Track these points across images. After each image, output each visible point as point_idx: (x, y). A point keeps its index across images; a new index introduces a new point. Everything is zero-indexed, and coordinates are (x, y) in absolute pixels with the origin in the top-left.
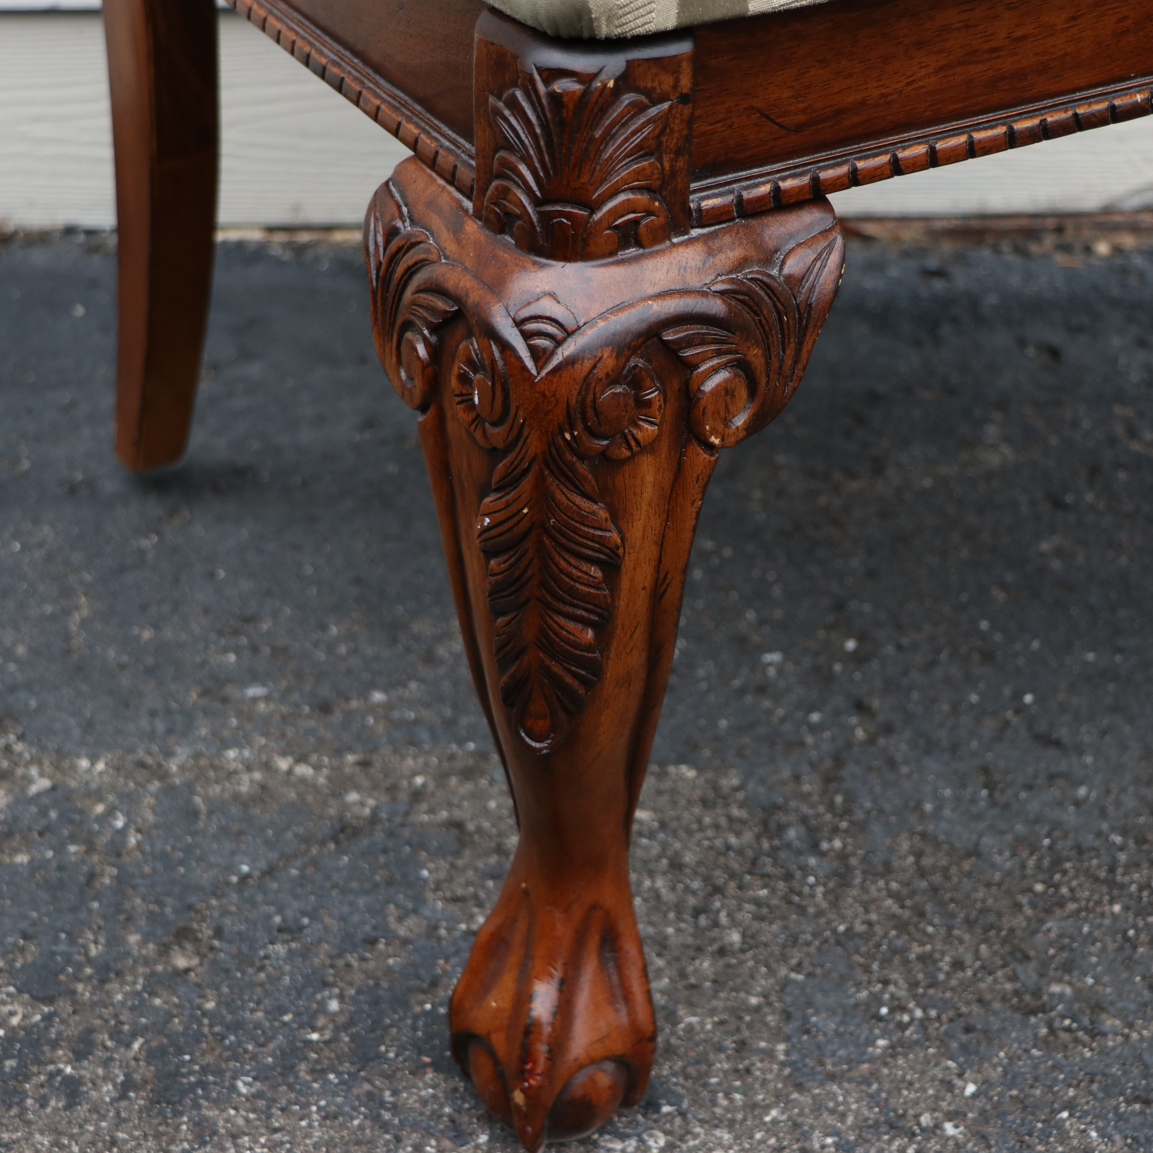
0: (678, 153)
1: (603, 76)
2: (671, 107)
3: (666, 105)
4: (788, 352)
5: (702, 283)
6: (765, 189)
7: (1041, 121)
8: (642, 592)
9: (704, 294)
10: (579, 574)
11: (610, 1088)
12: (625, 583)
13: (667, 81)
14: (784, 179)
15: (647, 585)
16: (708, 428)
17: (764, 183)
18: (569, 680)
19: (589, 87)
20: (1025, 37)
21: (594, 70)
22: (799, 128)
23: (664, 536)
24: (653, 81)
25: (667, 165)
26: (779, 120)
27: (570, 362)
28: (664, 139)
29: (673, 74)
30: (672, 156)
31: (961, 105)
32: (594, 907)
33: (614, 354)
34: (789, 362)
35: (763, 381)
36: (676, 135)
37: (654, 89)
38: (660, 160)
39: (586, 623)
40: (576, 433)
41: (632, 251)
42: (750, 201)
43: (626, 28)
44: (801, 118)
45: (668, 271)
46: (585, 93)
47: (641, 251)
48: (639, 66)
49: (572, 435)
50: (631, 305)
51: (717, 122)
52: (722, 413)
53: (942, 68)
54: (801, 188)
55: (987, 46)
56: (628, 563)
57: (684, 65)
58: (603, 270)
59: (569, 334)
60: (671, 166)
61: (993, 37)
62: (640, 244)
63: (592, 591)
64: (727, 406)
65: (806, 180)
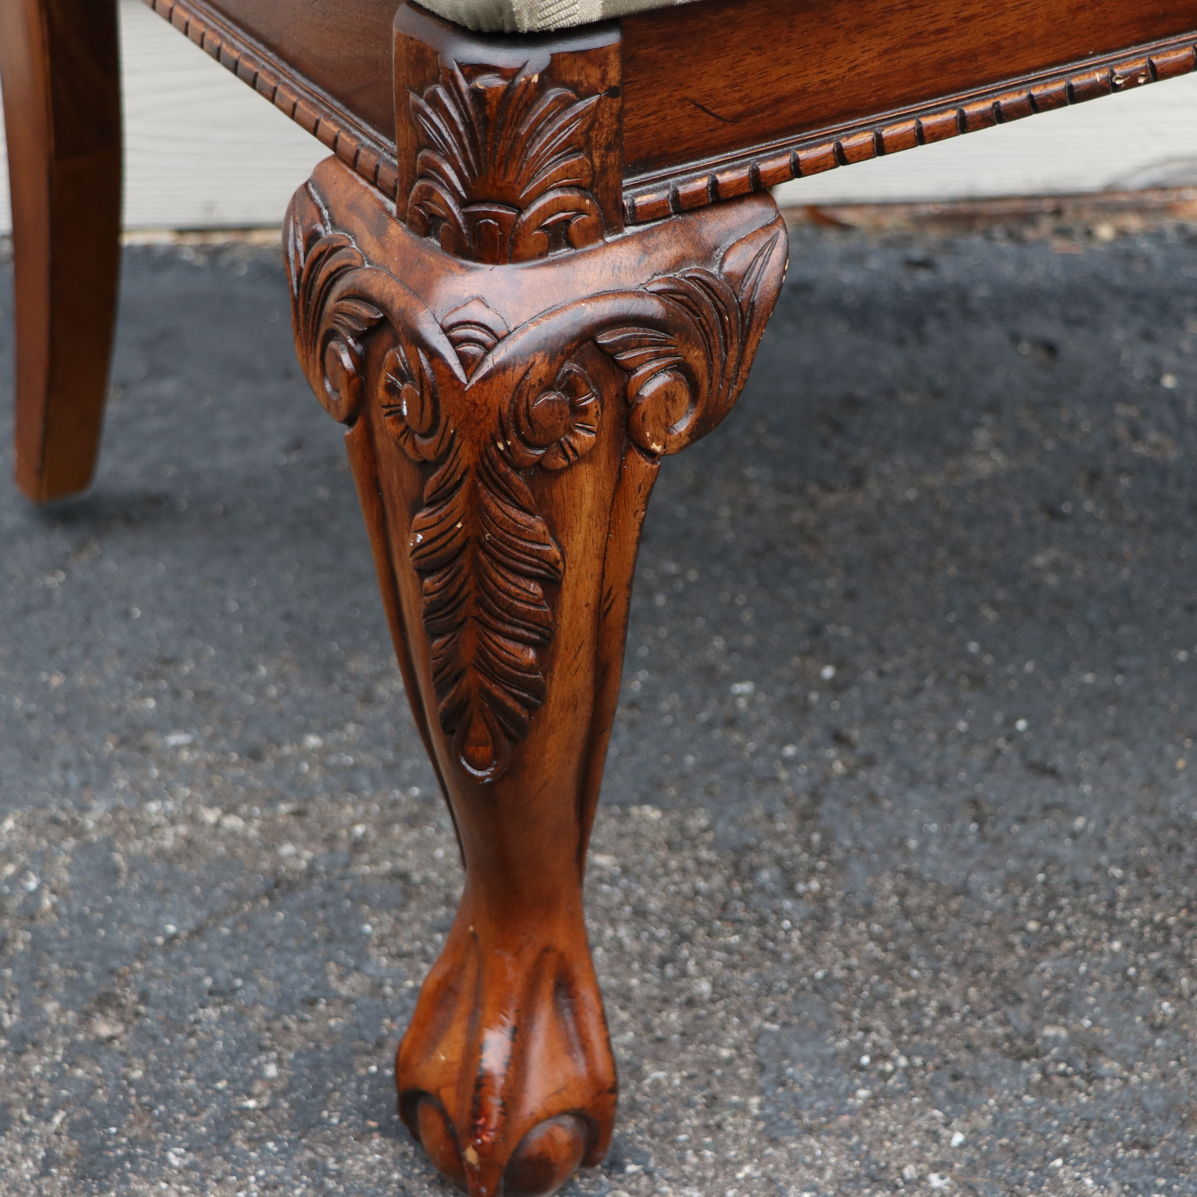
0: (609, 148)
1: (526, 71)
2: (599, 101)
3: (594, 99)
4: (730, 353)
5: (638, 283)
6: (702, 183)
7: (994, 104)
8: (586, 609)
9: (640, 295)
10: (518, 591)
11: (569, 1144)
12: (567, 600)
13: (594, 74)
14: (722, 172)
15: (590, 601)
16: (648, 434)
17: (701, 177)
18: (511, 703)
19: (512, 83)
20: (973, 17)
21: (518, 65)
22: (736, 119)
23: (606, 549)
24: (579, 74)
25: (597, 161)
26: (715, 111)
27: (501, 369)
28: (593, 134)
29: (600, 66)
30: (602, 152)
31: (908, 89)
32: (547, 949)
33: (547, 360)
34: (732, 364)
35: (705, 384)
36: (605, 130)
37: (581, 83)
38: (590, 155)
39: (527, 643)
40: (509, 443)
41: (564, 252)
42: (687, 196)
43: (549, 21)
44: (739, 108)
45: (601, 272)
46: (508, 89)
47: (573, 251)
48: (564, 59)
49: (506, 445)
50: (563, 308)
51: (649, 115)
52: (663, 419)
53: (886, 52)
54: (740, 182)
55: (932, 27)
56: (569, 579)
57: (612, 57)
58: (533, 272)
59: (499, 339)
60: (602, 162)
61: (939, 18)
62: (571, 244)
63: (532, 608)
64: (667, 411)
65: (745, 172)
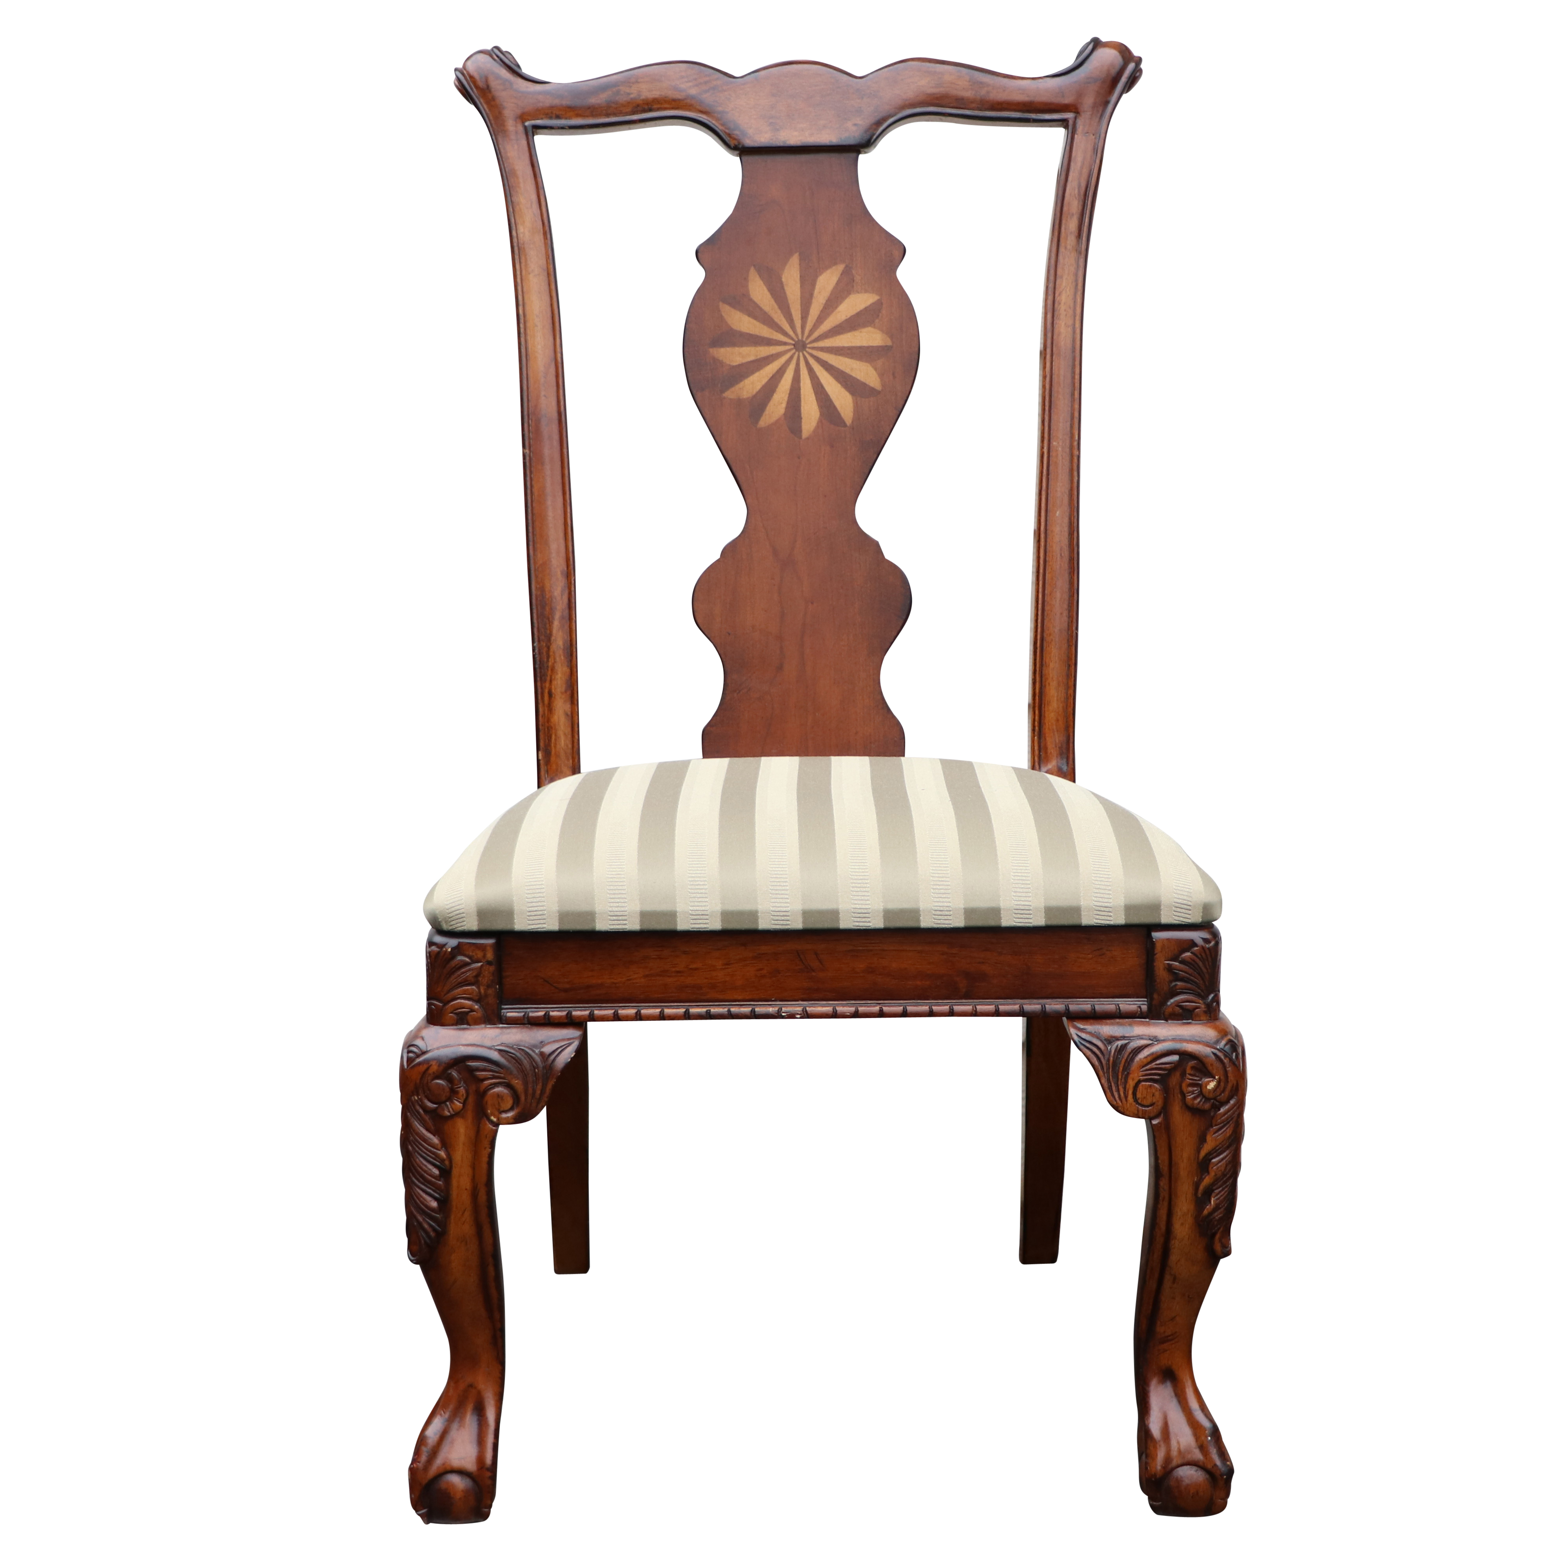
0: (488, 986)
1: (447, 946)
2: (482, 966)
3: (480, 964)
4: (538, 1087)
5: (492, 1045)
6: (541, 1014)
7: (707, 1010)
8: (466, 1191)
9: (490, 1048)
10: (426, 1169)
12: (454, 1183)
13: (480, 954)
14: (553, 1011)
15: (468, 1188)
16: (489, 1111)
17: (542, 1011)
18: (426, 1226)
19: (441, 950)
20: (696, 969)
21: (444, 943)
22: (566, 991)
23: (474, 1164)
24: (472, 952)
25: (482, 991)
26: (554, 985)
27: (419, 1064)
28: (480, 979)
29: (483, 951)
30: (485, 987)
31: (663, 995)
32: (471, 1386)
33: (438, 1065)
34: (538, 1092)
35: (523, 1098)
36: (486, 978)
37: (473, 956)
38: (478, 988)
39: (435, 1199)
40: (420, 1097)
41: (465, 1026)
42: (533, 1017)
43: (454, 927)
44: (567, 986)
45: (475, 1037)
46: (438, 953)
47: (469, 1027)
48: (465, 945)
49: (418, 1098)
50: (452, 1046)
51: (520, 980)
52: (497, 1106)
53: (647, 976)
54: (561, 1017)
55: (674, 970)
56: (455, 1172)
57: (488, 948)
58: (446, 1030)
59: (424, 1053)
60: (485, 992)
61: (677, 966)
62: (468, 1024)
63: (433, 1180)
64: (499, 1103)
65: (564, 1013)
